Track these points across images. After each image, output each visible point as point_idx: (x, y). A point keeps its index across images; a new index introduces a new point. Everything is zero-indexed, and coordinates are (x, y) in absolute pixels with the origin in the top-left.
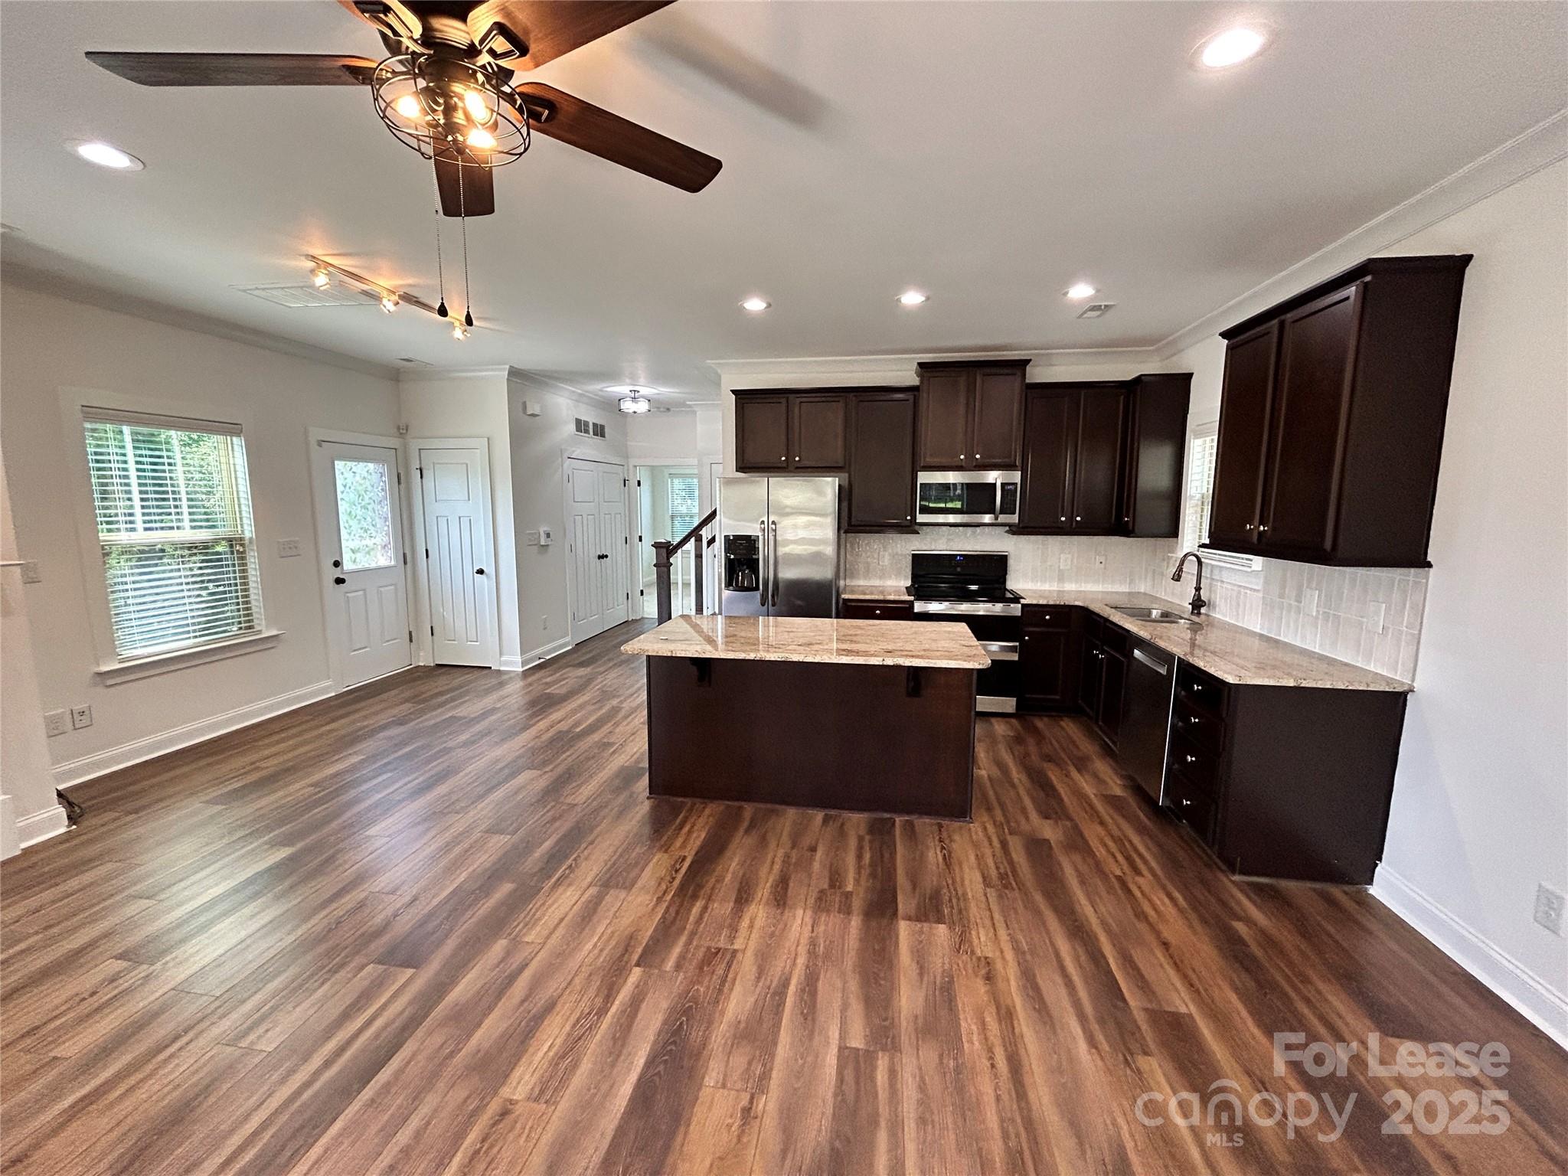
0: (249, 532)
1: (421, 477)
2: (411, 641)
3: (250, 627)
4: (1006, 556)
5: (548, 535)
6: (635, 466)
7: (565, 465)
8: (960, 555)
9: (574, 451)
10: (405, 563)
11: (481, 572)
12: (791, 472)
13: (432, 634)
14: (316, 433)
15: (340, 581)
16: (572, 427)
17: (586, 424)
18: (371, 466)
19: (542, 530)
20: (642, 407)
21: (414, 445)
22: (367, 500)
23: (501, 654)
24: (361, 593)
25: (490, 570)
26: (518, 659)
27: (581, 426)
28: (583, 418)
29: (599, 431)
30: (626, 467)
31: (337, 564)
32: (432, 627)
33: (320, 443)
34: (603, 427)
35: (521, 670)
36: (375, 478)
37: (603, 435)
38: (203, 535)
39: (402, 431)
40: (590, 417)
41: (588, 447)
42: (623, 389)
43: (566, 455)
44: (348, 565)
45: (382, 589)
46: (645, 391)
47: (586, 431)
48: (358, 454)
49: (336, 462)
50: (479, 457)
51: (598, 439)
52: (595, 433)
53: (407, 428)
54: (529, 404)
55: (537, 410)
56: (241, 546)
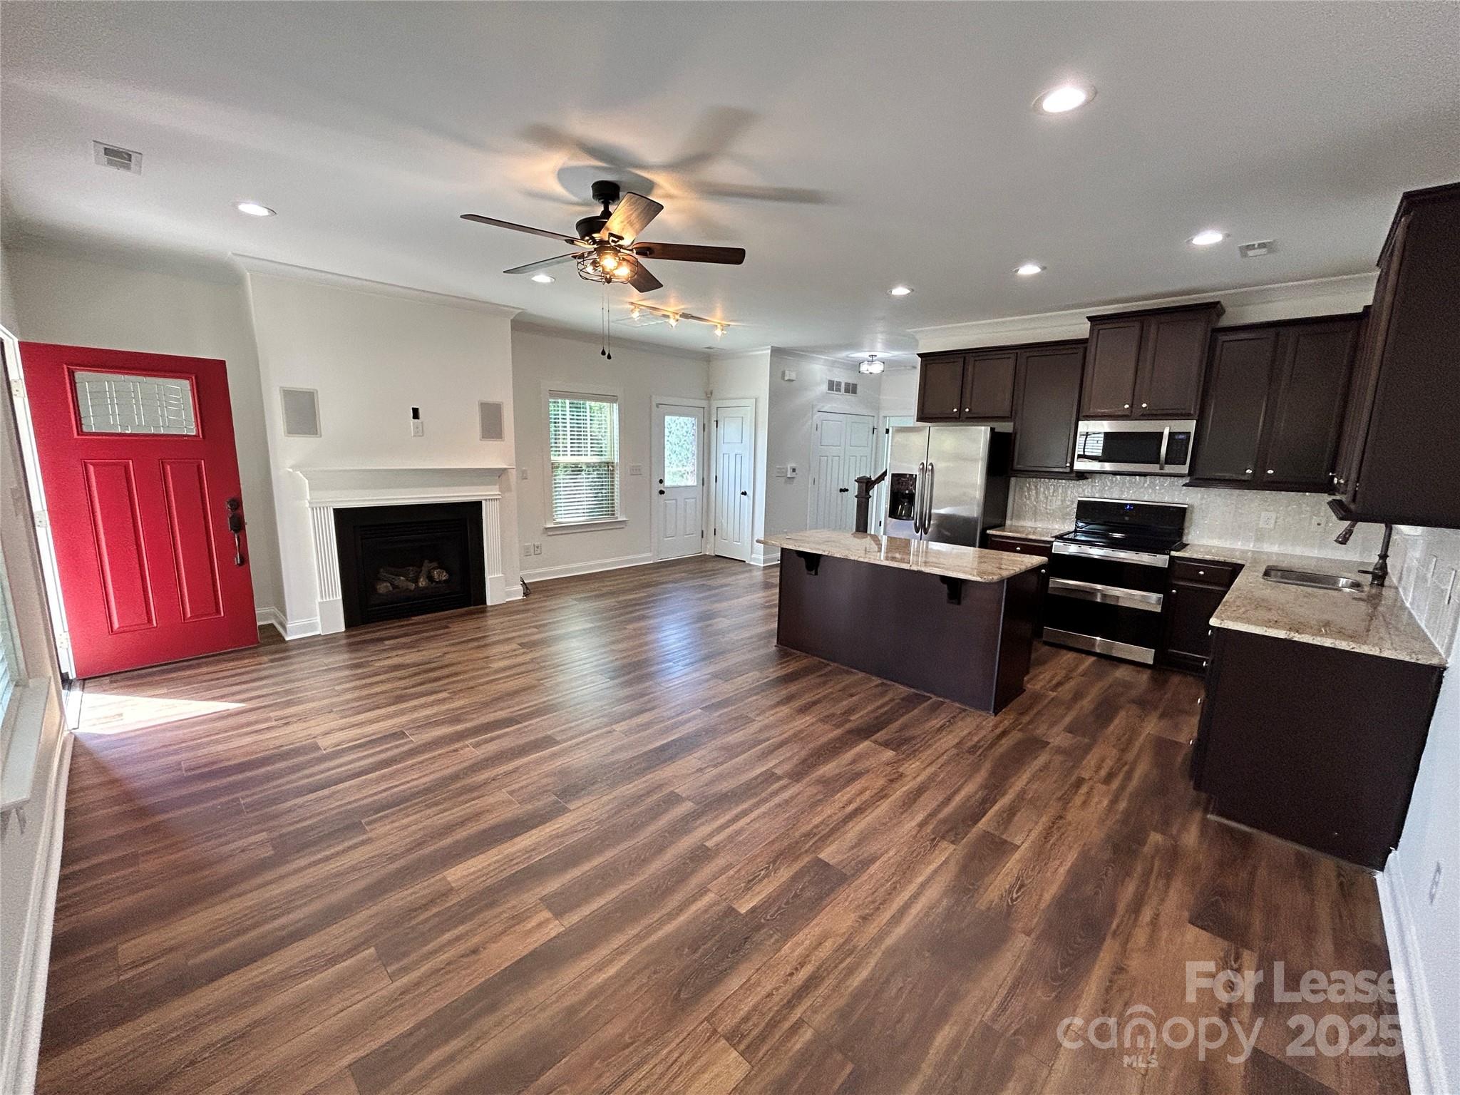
0: (616, 460)
1: (717, 427)
2: (702, 537)
3: (613, 514)
4: (1185, 509)
5: (794, 470)
6: (885, 417)
7: (815, 417)
8: (1131, 505)
9: (823, 406)
10: (703, 484)
11: (744, 493)
12: (962, 421)
13: (715, 534)
14: (656, 400)
15: (662, 492)
16: (825, 387)
17: (839, 384)
18: (685, 419)
19: (790, 465)
20: (877, 368)
21: (715, 404)
22: (682, 442)
23: (752, 553)
24: (674, 501)
25: (750, 493)
26: (762, 558)
27: (833, 386)
28: (836, 379)
29: (851, 389)
30: (875, 418)
31: (661, 481)
32: (715, 529)
33: (658, 405)
34: (855, 386)
35: (762, 565)
36: (690, 426)
37: (854, 392)
38: (596, 459)
39: (709, 395)
40: (842, 377)
41: (841, 402)
42: (864, 355)
43: (816, 410)
44: (667, 483)
45: (687, 500)
46: (880, 355)
47: (838, 390)
48: (680, 411)
49: (666, 417)
50: (749, 414)
51: (849, 396)
52: (847, 391)
53: (711, 393)
54: (787, 372)
55: (793, 376)
56: (613, 467)
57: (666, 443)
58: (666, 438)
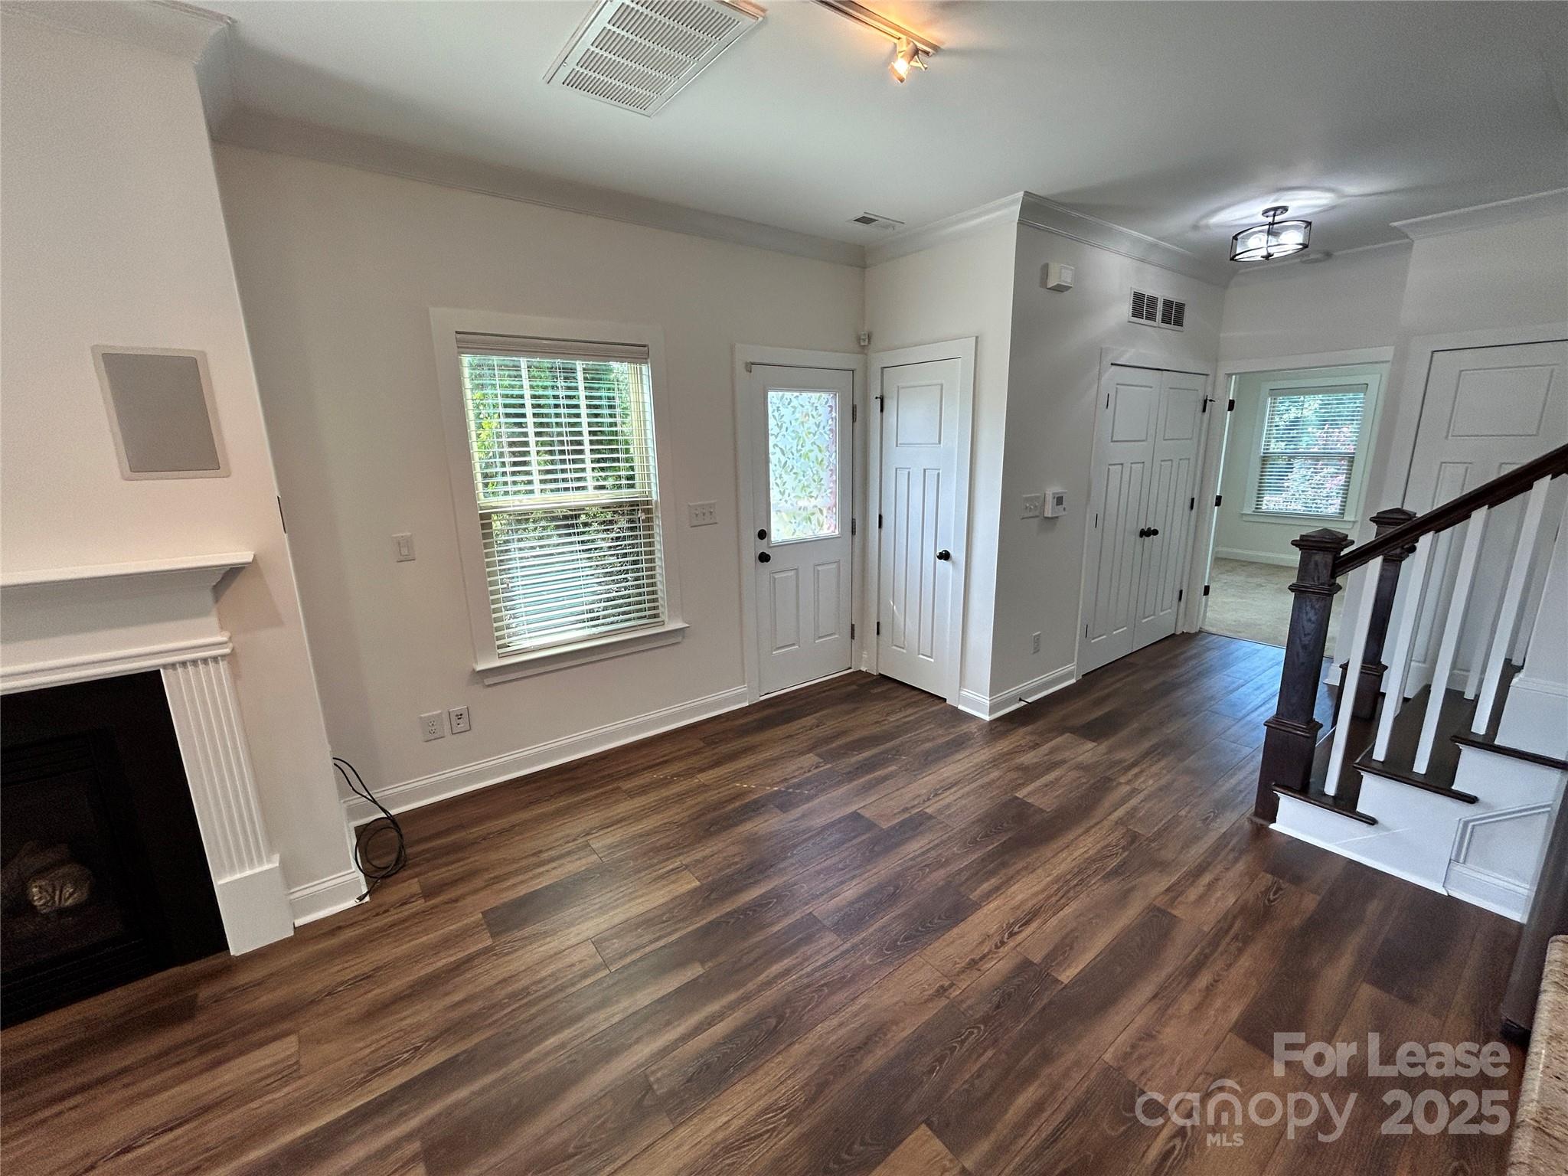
0: (655, 497)
1: (882, 410)
2: (853, 637)
3: (655, 616)
5: (1059, 501)
6: (1230, 375)
7: (1105, 377)
9: (1123, 353)
10: (853, 532)
11: (945, 556)
13: (878, 633)
14: (745, 353)
16: (1127, 308)
17: (1153, 301)
18: (815, 395)
19: (1051, 491)
20: (1286, 243)
21: (878, 360)
22: (808, 447)
23: (962, 685)
24: (792, 573)
25: (958, 555)
26: (986, 701)
27: (1142, 306)
28: (1148, 291)
29: (1174, 314)
30: (1211, 378)
31: (763, 535)
32: (878, 624)
33: (749, 366)
34: (1181, 307)
35: (987, 718)
36: (823, 410)
37: (1179, 322)
38: (607, 497)
39: (864, 343)
40: (1159, 288)
41: (1151, 344)
42: (1252, 210)
43: (1108, 360)
44: (780, 532)
45: (819, 568)
46: (1301, 205)
47: (1151, 316)
48: (800, 379)
49: (771, 394)
50: (961, 370)
51: (1169, 331)
52: (1166, 319)
53: (869, 338)
54: (1054, 268)
55: (1067, 278)
56: (648, 511)
57: (771, 449)
58: (772, 441)
